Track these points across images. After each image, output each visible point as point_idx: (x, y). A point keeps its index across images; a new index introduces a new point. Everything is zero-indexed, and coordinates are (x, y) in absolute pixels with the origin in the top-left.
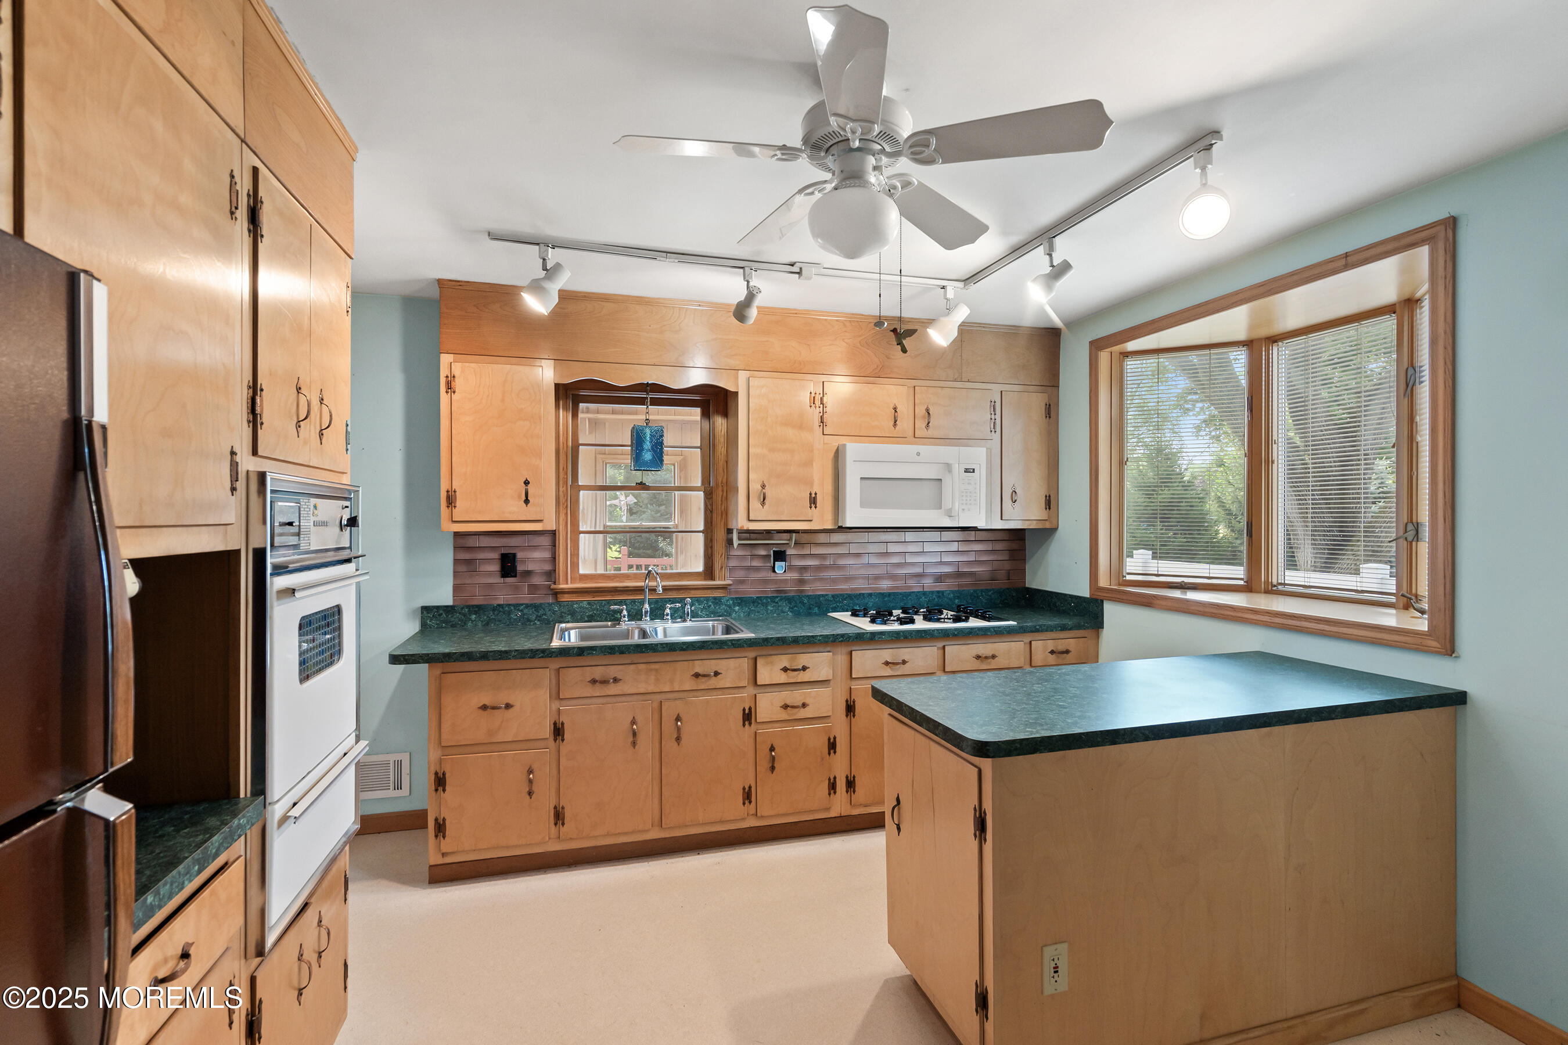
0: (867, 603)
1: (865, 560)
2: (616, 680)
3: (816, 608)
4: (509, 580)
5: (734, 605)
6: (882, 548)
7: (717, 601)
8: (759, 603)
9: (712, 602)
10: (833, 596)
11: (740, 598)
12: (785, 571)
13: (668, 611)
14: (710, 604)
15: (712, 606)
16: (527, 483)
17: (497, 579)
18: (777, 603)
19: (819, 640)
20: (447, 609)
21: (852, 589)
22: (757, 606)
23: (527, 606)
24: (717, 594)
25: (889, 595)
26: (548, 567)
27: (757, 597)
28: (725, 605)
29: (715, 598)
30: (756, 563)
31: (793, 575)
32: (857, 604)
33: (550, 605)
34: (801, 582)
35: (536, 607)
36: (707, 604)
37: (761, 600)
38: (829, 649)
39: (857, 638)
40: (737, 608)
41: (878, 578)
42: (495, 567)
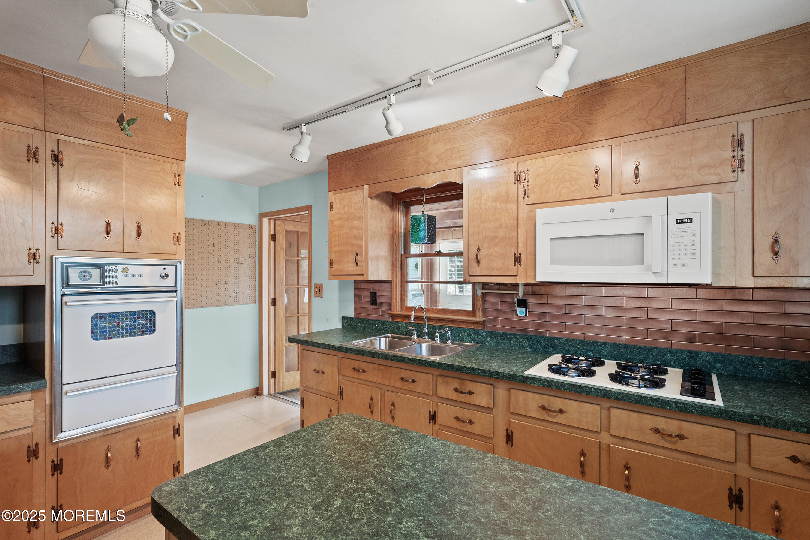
0: (601, 352)
1: (601, 312)
2: (364, 371)
3: (551, 348)
4: (374, 307)
5: (487, 336)
6: (621, 303)
7: (476, 332)
8: (505, 338)
9: (473, 333)
10: (566, 340)
11: (491, 332)
12: (526, 315)
13: (438, 334)
14: (471, 333)
15: (473, 335)
16: (357, 254)
17: (368, 306)
18: (518, 339)
19: (478, 373)
20: (351, 319)
21: (587, 337)
22: (503, 340)
23: (380, 322)
24: (476, 327)
25: (626, 347)
26: (389, 301)
27: (504, 333)
28: (481, 336)
29: (474, 330)
30: (504, 307)
31: (533, 320)
32: (591, 351)
33: (389, 322)
34: (540, 325)
35: (383, 323)
36: (469, 333)
37: (506, 336)
38: (491, 382)
39: (510, 378)
40: (489, 339)
41: (614, 330)
42: (368, 300)
